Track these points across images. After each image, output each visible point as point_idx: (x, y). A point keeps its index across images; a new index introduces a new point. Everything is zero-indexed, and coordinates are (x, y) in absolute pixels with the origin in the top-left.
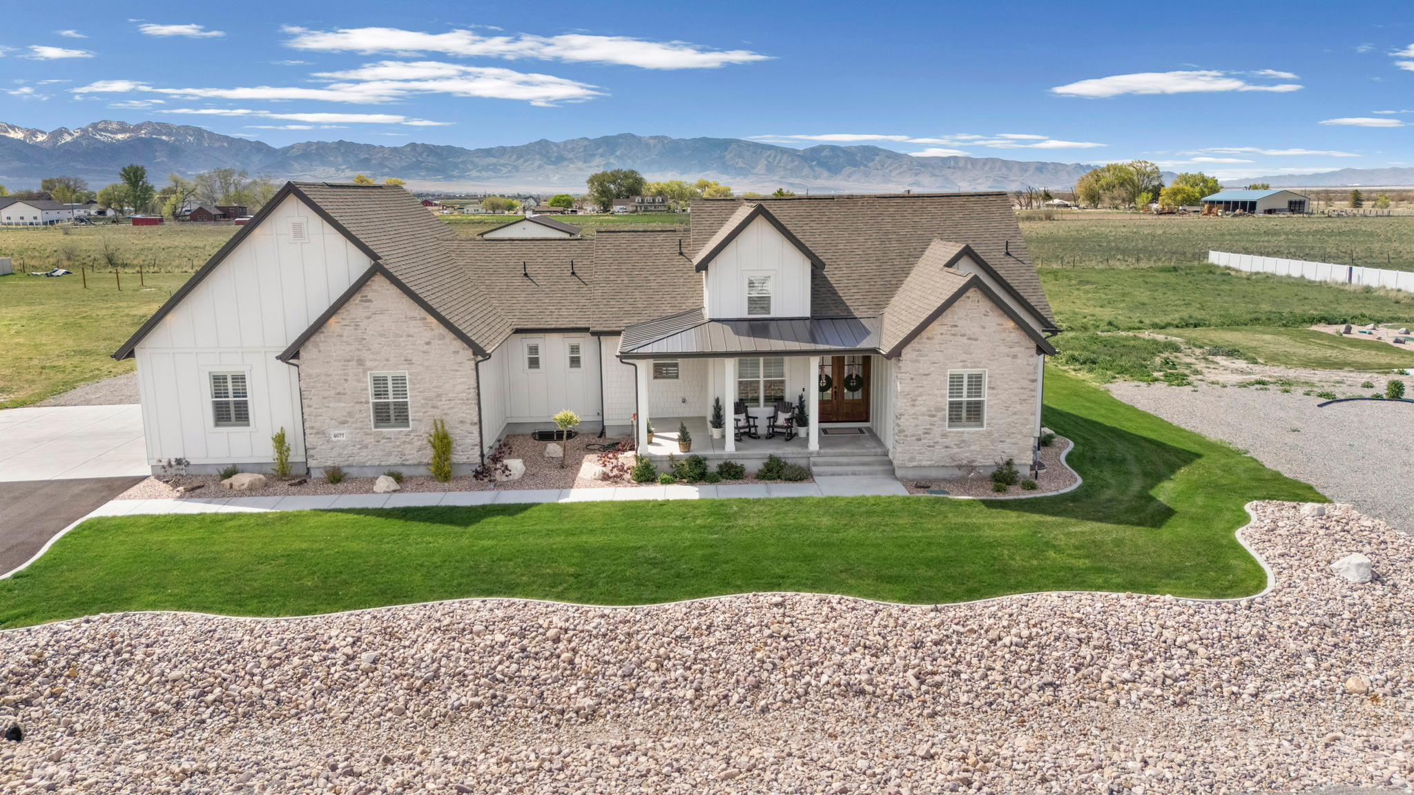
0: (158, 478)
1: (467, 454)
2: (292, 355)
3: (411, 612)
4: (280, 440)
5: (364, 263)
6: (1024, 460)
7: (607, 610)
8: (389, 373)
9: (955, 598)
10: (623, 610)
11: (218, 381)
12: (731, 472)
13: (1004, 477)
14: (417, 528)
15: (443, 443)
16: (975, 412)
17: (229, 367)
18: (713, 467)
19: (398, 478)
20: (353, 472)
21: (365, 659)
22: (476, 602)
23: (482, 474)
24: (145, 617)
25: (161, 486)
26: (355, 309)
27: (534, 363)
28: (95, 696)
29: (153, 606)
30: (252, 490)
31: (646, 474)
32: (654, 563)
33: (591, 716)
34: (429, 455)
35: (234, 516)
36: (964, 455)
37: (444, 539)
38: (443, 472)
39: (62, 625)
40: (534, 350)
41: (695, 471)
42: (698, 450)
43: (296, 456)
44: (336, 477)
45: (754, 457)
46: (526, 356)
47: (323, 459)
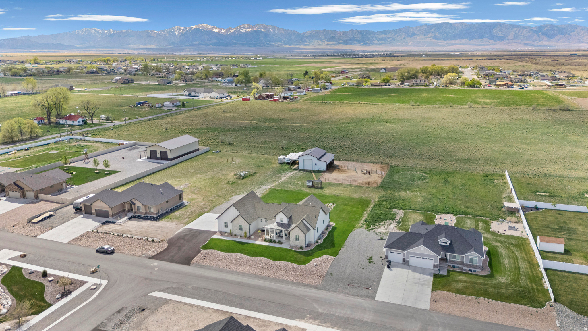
0: (219, 232)
1: (248, 235)
2: (232, 222)
3: (233, 254)
4: (230, 230)
5: (239, 213)
6: (304, 246)
7: (248, 257)
8: (241, 225)
9: (277, 260)
10: (249, 257)
11: (225, 223)
12: (275, 242)
13: (301, 248)
14: (239, 244)
15: (246, 233)
16: (298, 240)
17: (226, 221)
18: (273, 241)
19: (241, 236)
20: (237, 235)
21: (228, 257)
22: (239, 254)
23: (249, 238)
24: (214, 250)
25: (219, 233)
26: (238, 218)
27: (261, 221)
28: (209, 257)
29: (215, 249)
30: (227, 236)
31: (265, 240)
32: (256, 252)
33: (242, 265)
34: (244, 234)
35: (224, 240)
36: (297, 244)
37: (240, 246)
38: (246, 236)
39: (208, 250)
40: (261, 220)
41: (271, 241)
42: (271, 239)
43: (232, 232)
44: (235, 235)
45: (277, 241)
46: (260, 220)
47: (234, 233)
